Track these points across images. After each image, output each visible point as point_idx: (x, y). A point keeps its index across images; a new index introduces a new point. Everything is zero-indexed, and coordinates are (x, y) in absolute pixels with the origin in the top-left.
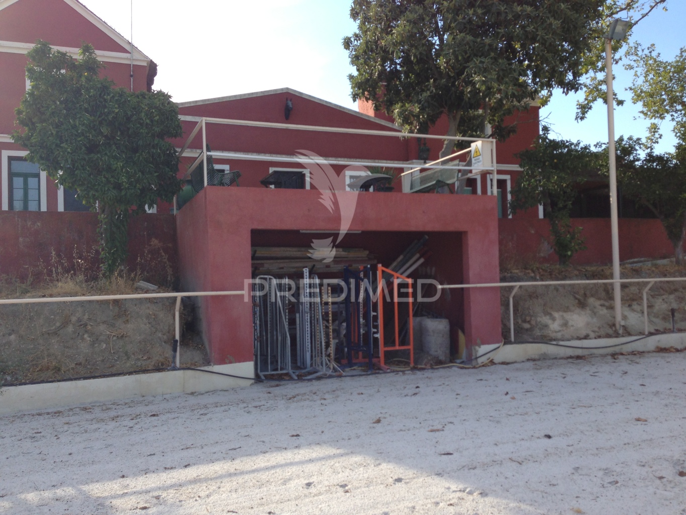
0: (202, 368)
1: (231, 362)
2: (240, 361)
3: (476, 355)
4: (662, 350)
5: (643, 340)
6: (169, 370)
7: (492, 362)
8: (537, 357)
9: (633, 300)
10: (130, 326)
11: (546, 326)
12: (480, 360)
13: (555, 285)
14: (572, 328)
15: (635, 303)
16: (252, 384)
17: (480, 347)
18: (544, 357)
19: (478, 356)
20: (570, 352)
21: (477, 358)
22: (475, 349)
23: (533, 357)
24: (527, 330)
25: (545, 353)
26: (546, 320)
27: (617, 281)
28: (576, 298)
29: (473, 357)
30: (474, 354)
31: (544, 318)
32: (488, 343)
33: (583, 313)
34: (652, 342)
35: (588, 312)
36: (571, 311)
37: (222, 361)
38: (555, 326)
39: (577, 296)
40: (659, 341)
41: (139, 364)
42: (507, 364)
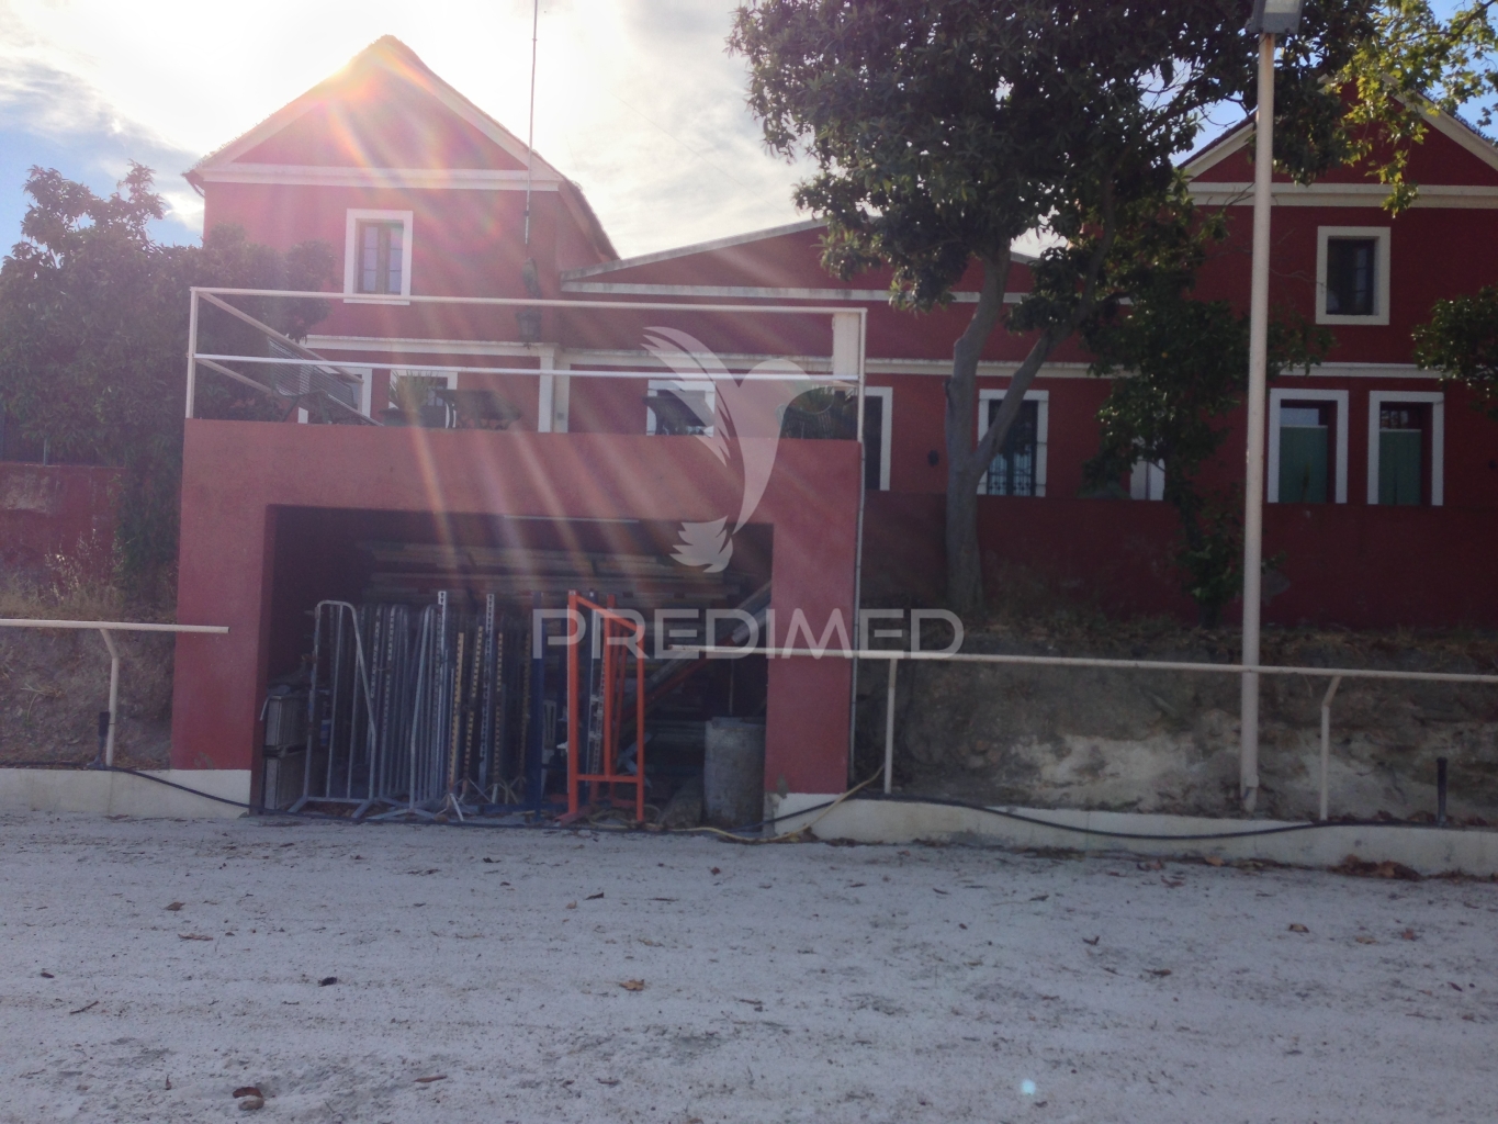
0: (148, 773)
1: (204, 767)
2: (222, 768)
3: (773, 813)
4: (1356, 867)
5: (1301, 833)
6: (89, 768)
7: (809, 836)
8: (945, 838)
9: (1355, 727)
10: (76, 681)
11: (1031, 768)
12: (782, 829)
13: (1100, 669)
14: (1110, 781)
15: (1360, 735)
16: (244, 816)
17: (784, 797)
18: (965, 841)
19: (776, 816)
20: (1047, 838)
21: (773, 821)
22: (770, 800)
23: (934, 837)
24: (974, 772)
25: (969, 832)
26: (1040, 753)
27: (1250, 667)
28: (1157, 707)
29: (766, 818)
30: (767, 811)
31: (1035, 747)
32: (809, 790)
33: (1171, 746)
34: (1333, 843)
35: (1187, 742)
36: (1132, 737)
37: (187, 764)
38: (1058, 770)
39: (1161, 702)
40: (1358, 843)
41: (64, 750)
42: (851, 843)
